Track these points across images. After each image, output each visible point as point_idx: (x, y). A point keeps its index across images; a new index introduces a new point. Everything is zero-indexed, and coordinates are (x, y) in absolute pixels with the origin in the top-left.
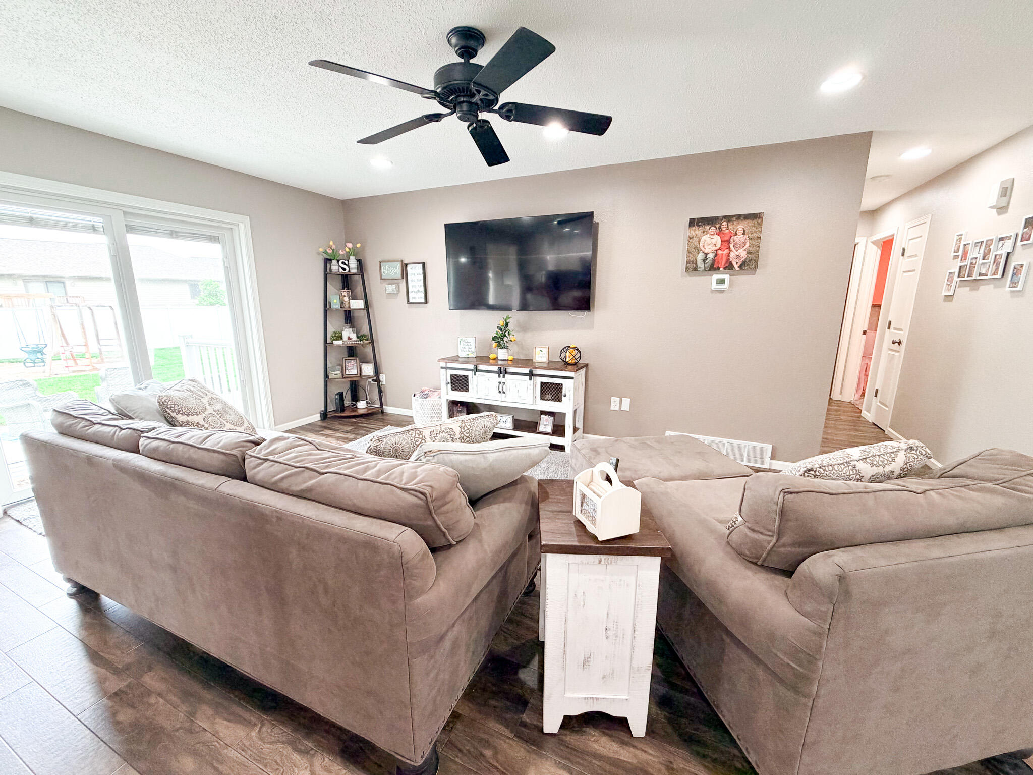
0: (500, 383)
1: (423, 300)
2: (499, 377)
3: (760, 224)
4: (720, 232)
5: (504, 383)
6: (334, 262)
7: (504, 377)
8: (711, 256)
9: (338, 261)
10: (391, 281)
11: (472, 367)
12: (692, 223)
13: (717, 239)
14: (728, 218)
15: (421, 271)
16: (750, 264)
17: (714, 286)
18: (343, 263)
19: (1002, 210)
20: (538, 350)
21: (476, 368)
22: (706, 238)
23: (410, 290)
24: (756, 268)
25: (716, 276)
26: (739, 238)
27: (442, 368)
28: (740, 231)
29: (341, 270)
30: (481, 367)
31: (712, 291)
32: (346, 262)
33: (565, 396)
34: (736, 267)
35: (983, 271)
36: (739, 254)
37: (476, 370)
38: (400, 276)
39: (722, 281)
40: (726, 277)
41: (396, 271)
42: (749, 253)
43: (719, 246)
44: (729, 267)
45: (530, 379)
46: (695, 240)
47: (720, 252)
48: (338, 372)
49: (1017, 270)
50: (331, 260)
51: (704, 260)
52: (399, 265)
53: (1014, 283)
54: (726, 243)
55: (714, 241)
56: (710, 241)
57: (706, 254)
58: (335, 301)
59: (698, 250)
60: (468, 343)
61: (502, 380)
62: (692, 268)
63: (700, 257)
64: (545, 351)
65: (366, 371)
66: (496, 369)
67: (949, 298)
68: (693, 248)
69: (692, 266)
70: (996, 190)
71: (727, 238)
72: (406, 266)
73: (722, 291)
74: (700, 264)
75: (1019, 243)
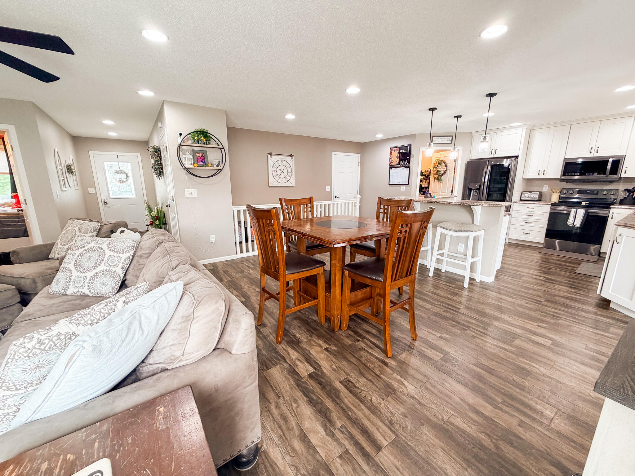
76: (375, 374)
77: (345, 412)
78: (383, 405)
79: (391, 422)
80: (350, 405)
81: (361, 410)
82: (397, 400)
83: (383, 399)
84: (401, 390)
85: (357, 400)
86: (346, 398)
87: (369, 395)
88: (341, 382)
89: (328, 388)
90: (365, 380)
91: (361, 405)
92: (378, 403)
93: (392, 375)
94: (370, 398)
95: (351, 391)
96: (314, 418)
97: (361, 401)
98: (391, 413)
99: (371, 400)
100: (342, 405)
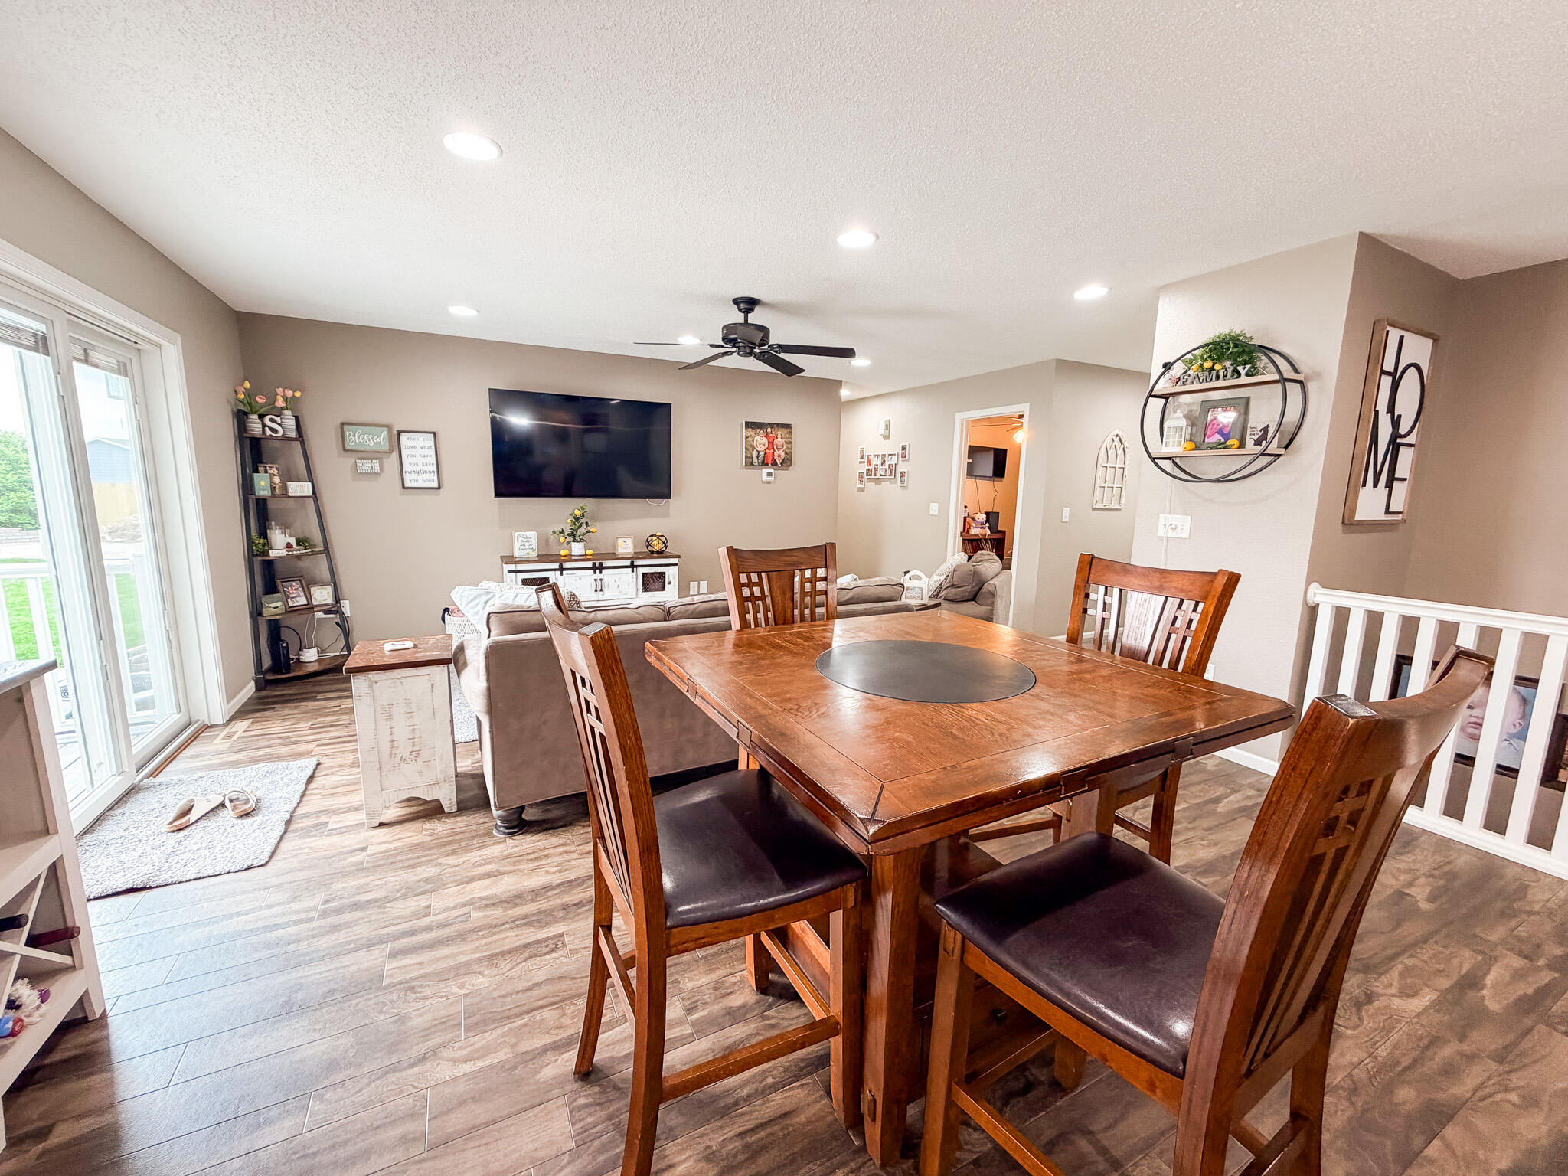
0: (596, 580)
1: (436, 485)
2: (595, 573)
3: (791, 432)
4: (767, 436)
5: (601, 580)
6: (254, 417)
7: (601, 572)
8: (762, 454)
9: (261, 417)
10: (364, 455)
11: (556, 566)
12: (749, 425)
13: (765, 440)
14: (771, 425)
15: (432, 443)
16: (787, 462)
17: (765, 478)
18: (272, 420)
19: (886, 437)
20: (620, 541)
21: (561, 566)
22: (757, 438)
23: (406, 468)
24: (791, 465)
25: (765, 471)
26: (779, 442)
27: (510, 572)
28: (779, 436)
29: (269, 432)
30: (567, 565)
31: (763, 482)
32: (278, 419)
33: (670, 583)
34: (779, 463)
35: (883, 473)
36: (780, 454)
37: (561, 569)
38: (387, 448)
39: (769, 474)
40: (772, 471)
41: (380, 440)
42: (786, 453)
43: (767, 446)
44: (775, 463)
45: (633, 571)
46: (750, 439)
47: (767, 451)
48: (279, 604)
49: (903, 474)
50: (246, 414)
51: (758, 456)
52: (385, 432)
53: (902, 482)
54: (771, 443)
55: (763, 442)
56: (761, 442)
57: (759, 452)
58: (263, 483)
59: (753, 448)
60: (528, 540)
61: (598, 576)
62: (750, 463)
63: (755, 454)
64: (629, 541)
65: (318, 598)
66: (589, 564)
67: (862, 489)
68: (750, 447)
69: (749, 460)
70: (883, 427)
71: (771, 440)
72: (399, 433)
73: (769, 482)
74: (755, 460)
75: (900, 459)
76: (542, 1007)
77: (493, 927)
78: (455, 990)
79: (412, 989)
80: (496, 937)
81: (475, 951)
82: (442, 1023)
83: (466, 995)
84: (457, 1045)
85: (499, 950)
86: (517, 935)
87: (496, 972)
88: (561, 935)
89: (561, 914)
90: (537, 980)
91: (484, 954)
92: (464, 983)
93: (513, 1046)
94: (486, 973)
95: (527, 946)
96: (512, 888)
97: (492, 955)
98: (426, 999)
99: (480, 973)
100: (507, 926)
